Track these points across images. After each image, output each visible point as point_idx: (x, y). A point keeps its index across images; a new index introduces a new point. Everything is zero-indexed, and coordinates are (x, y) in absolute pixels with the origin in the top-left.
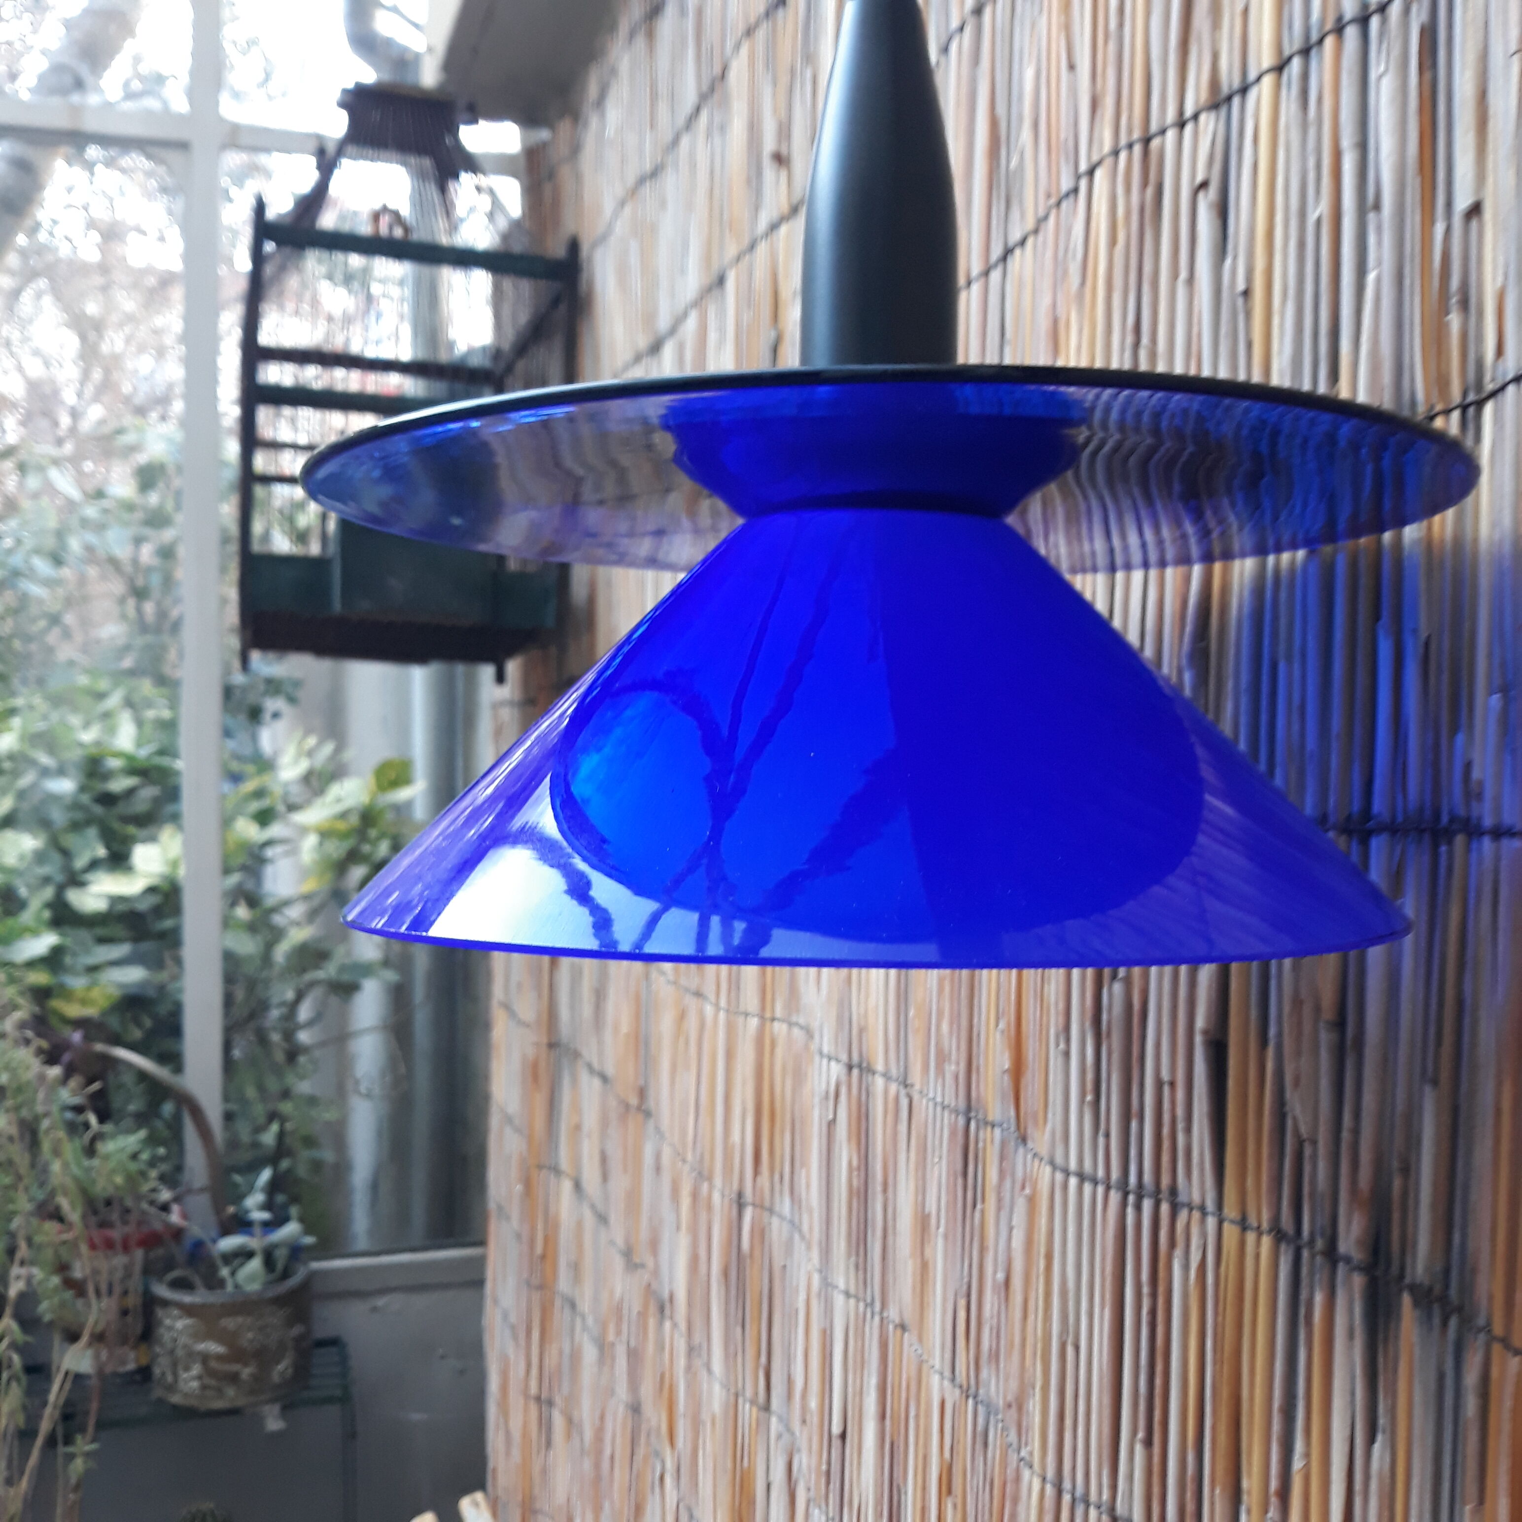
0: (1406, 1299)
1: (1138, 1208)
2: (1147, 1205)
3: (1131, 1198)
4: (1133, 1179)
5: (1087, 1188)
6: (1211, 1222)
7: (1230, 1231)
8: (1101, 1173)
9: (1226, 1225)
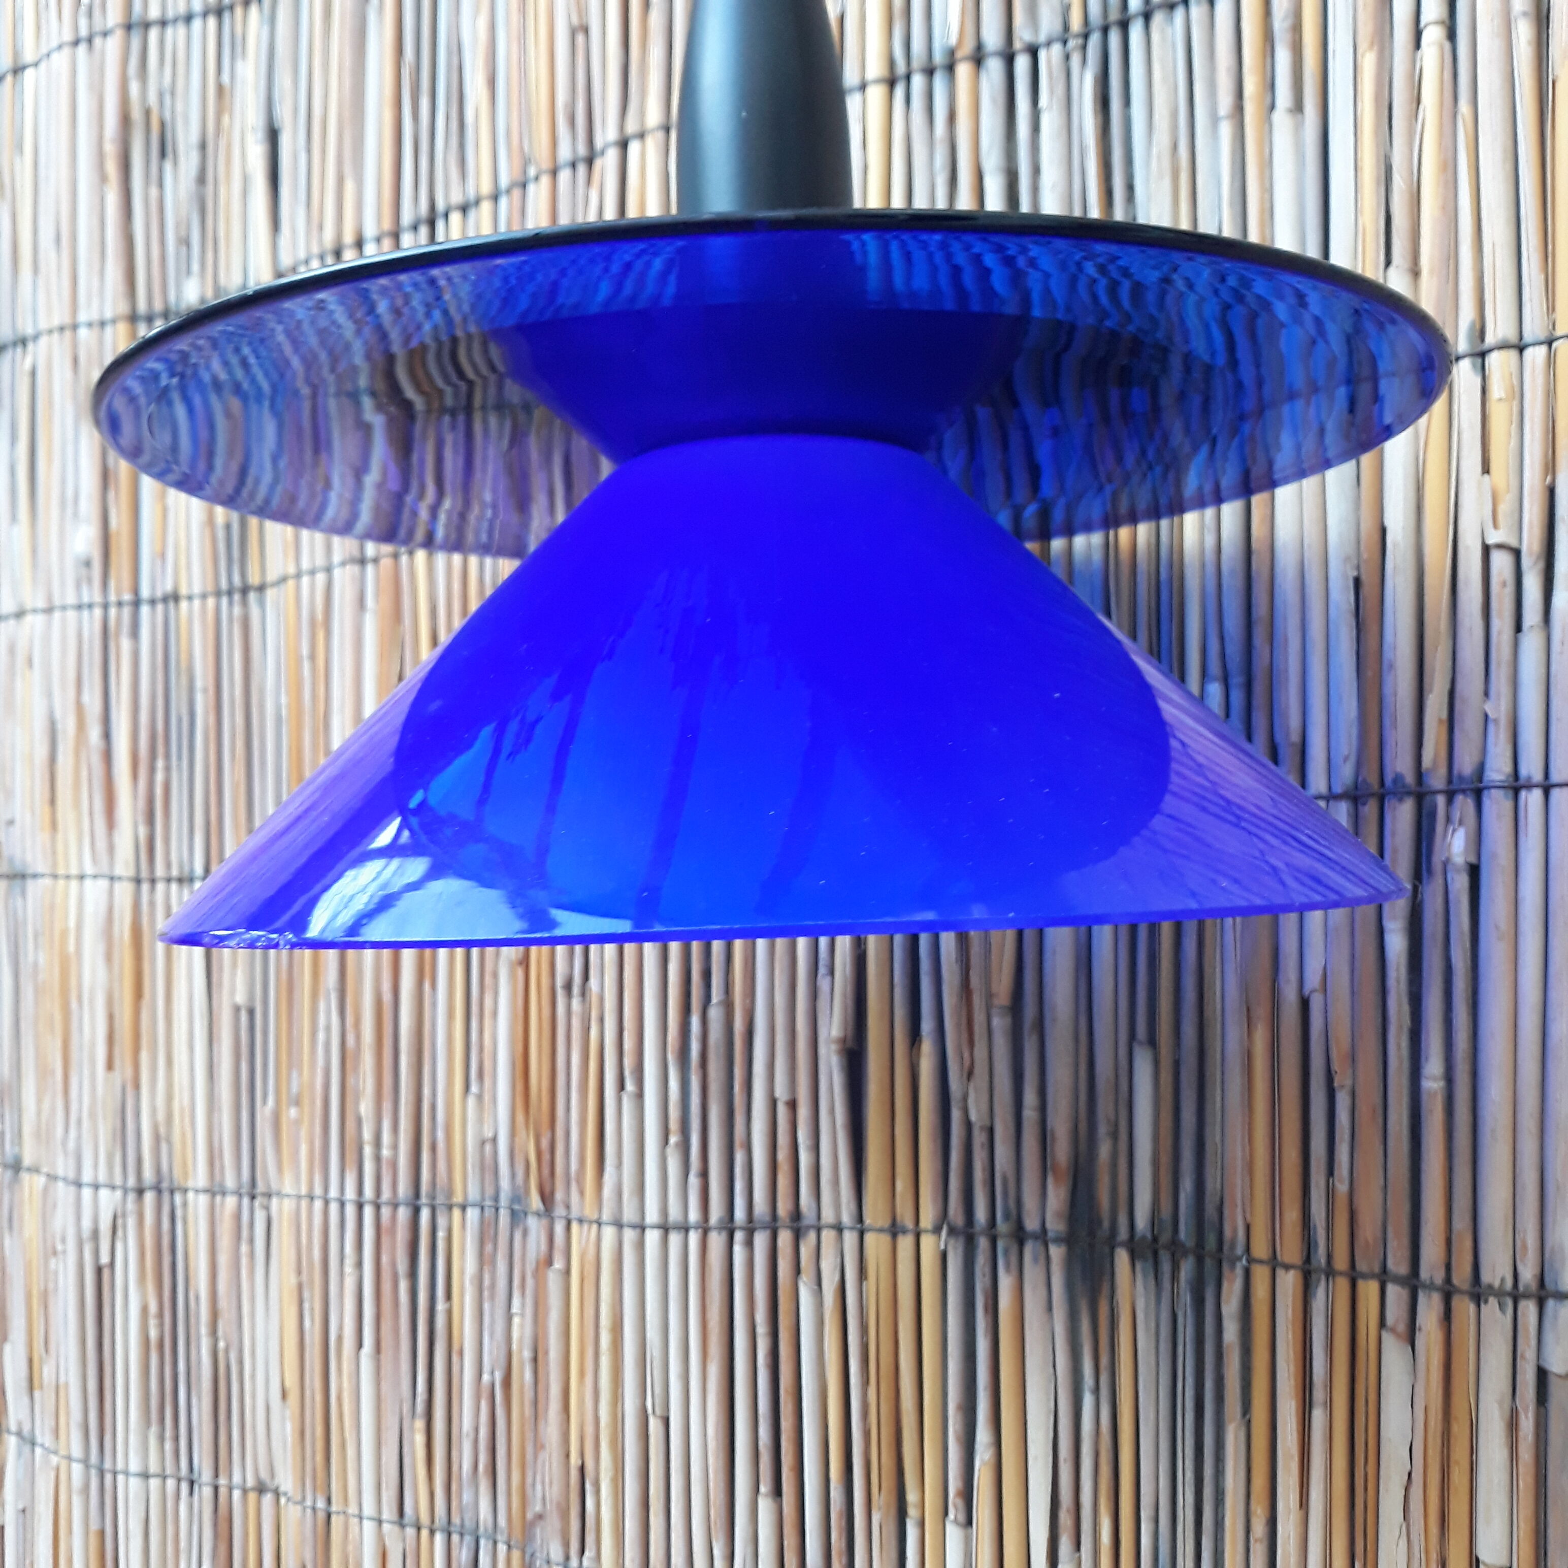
0: (1122, 1257)
1: (749, 1243)
2: (761, 1240)
3: (739, 1236)
4: (740, 1214)
5: (675, 1239)
6: (850, 1238)
7: (875, 1243)
8: (694, 1216)
9: (869, 1238)
